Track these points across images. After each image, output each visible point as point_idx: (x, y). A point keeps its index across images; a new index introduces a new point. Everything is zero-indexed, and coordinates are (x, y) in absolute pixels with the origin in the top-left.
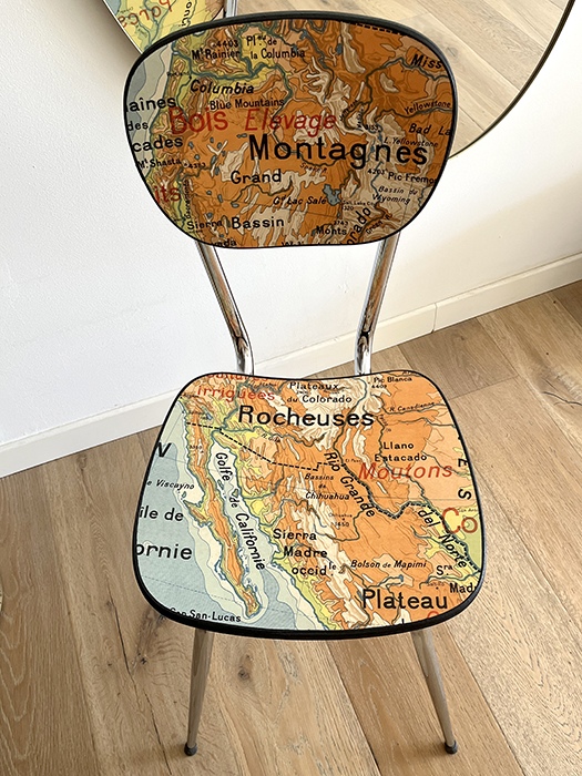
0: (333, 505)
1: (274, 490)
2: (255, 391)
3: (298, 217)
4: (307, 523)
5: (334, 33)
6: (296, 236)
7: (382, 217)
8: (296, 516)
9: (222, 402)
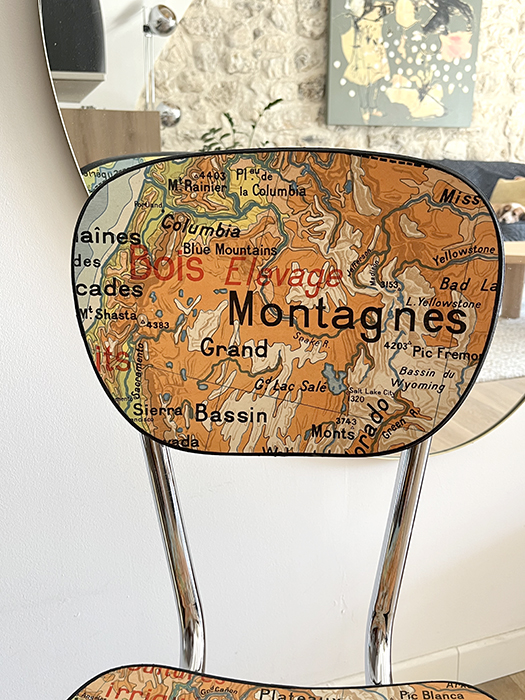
2: (201, 699)
3: (288, 410)
5: (343, 168)
6: (283, 437)
7: (404, 414)
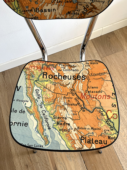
0: (72, 108)
1: (54, 102)
2: (48, 67)
4: (64, 114)
6: (61, 15)
7: (93, 9)
8: (60, 111)
9: (37, 71)
